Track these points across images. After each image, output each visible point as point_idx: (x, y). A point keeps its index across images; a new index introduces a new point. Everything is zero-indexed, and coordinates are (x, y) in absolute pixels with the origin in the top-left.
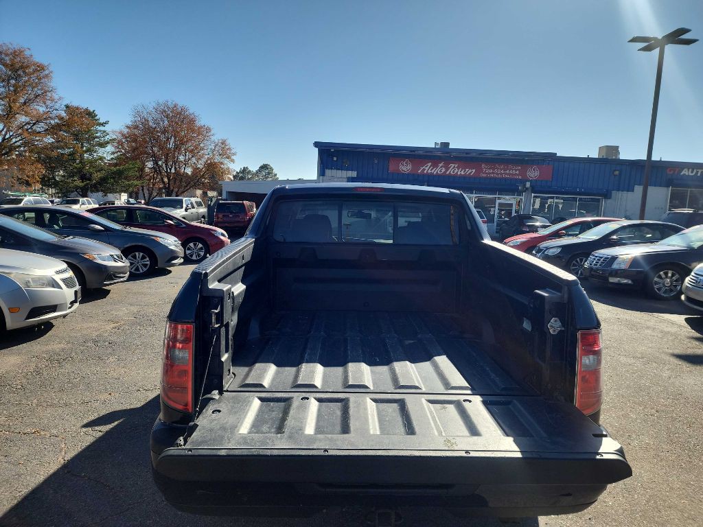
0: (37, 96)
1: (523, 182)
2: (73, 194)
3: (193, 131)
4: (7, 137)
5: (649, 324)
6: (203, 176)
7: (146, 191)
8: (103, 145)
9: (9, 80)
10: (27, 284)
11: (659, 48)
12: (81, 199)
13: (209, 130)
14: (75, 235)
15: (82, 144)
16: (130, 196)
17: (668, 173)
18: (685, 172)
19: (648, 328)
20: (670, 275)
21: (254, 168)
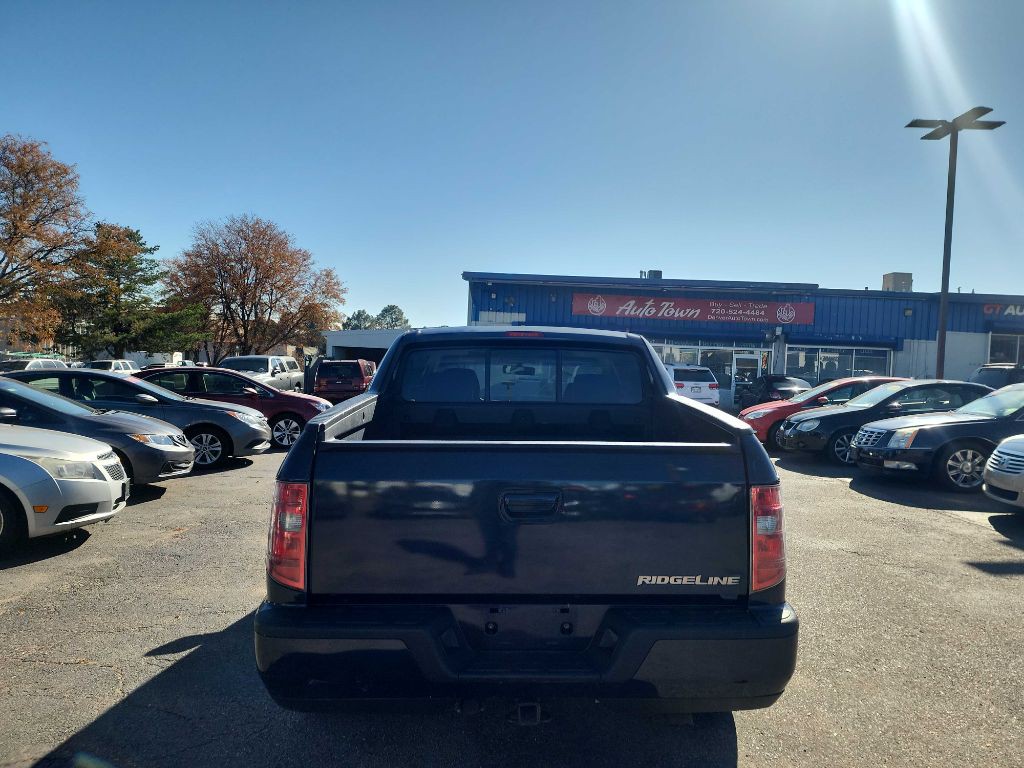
0: (54, 211)
1: (771, 327)
2: (101, 354)
3: (283, 258)
4: (8, 270)
5: (935, 524)
6: (297, 325)
7: (211, 349)
8: (148, 281)
9: (14, 188)
10: (60, 473)
11: (949, 136)
12: (114, 362)
13: (306, 256)
14: (118, 408)
15: (119, 280)
16: (186, 357)
17: (986, 311)
18: (1011, 310)
19: (933, 529)
20: (970, 456)
21: (374, 312)
